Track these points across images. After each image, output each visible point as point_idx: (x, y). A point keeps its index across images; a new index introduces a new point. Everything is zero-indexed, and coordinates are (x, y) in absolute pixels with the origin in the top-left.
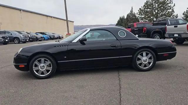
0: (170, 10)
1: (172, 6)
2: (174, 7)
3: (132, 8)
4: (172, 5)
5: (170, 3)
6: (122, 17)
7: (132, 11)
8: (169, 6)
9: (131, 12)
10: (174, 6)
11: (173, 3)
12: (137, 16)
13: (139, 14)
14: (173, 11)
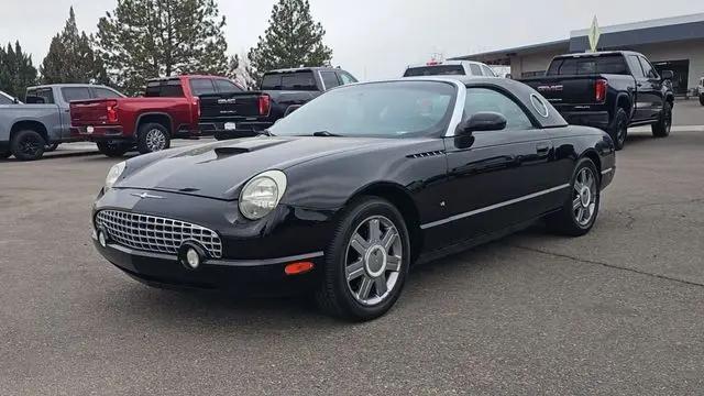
0: (214, 39)
1: (216, 24)
2: (221, 29)
3: (72, 15)
4: (217, 21)
5: (210, 11)
6: (10, 46)
7: (71, 27)
8: (207, 24)
9: (67, 28)
10: (223, 23)
11: (220, 14)
12: (95, 48)
13: (99, 40)
14: (222, 42)
